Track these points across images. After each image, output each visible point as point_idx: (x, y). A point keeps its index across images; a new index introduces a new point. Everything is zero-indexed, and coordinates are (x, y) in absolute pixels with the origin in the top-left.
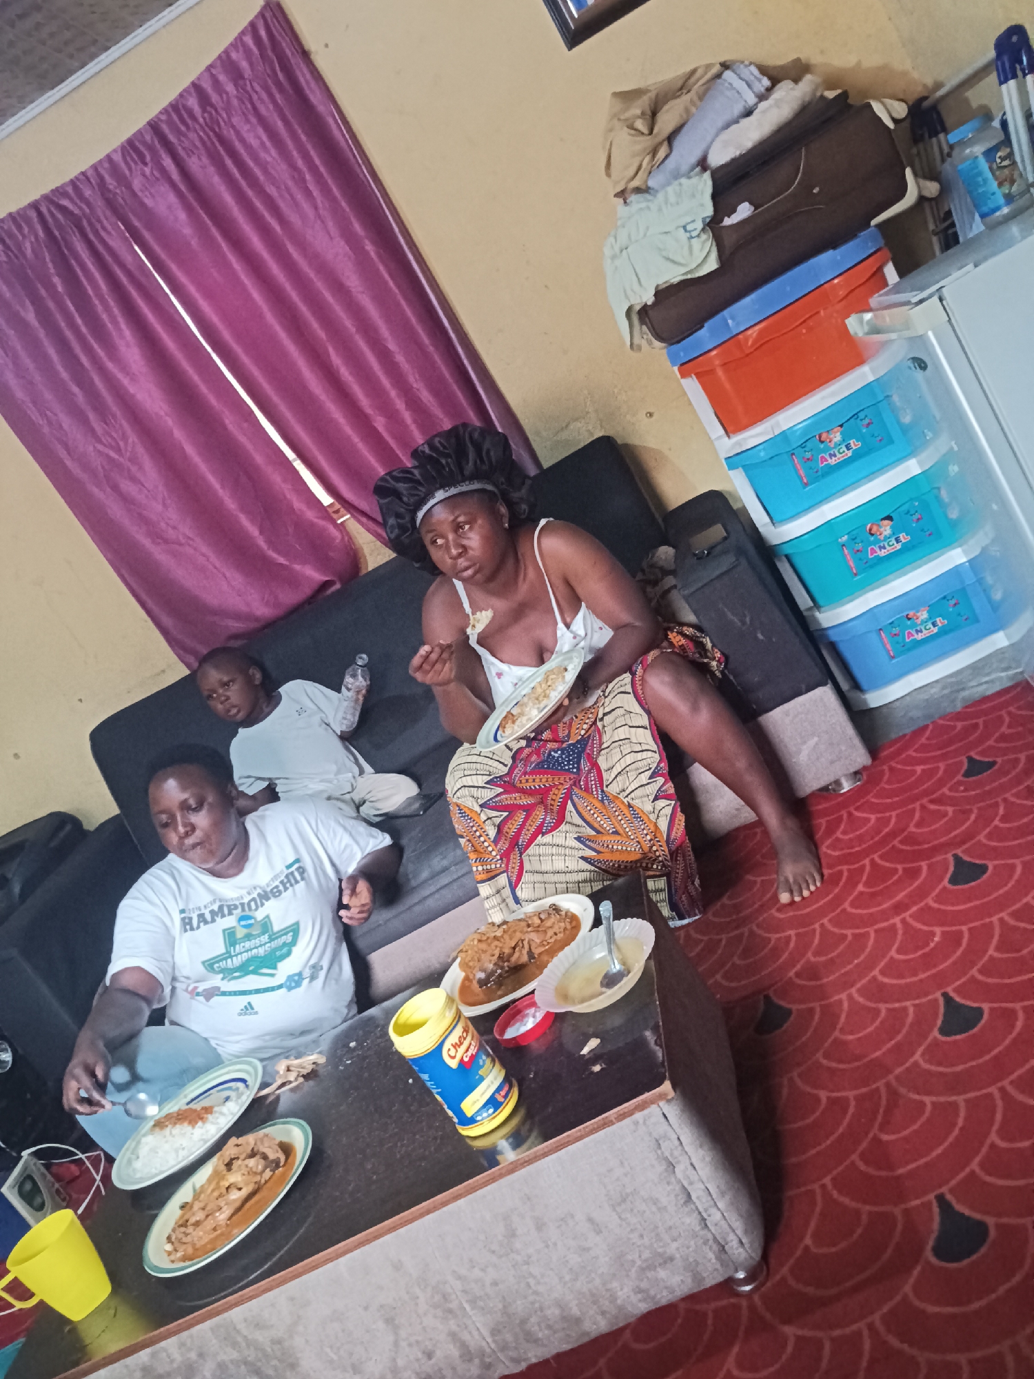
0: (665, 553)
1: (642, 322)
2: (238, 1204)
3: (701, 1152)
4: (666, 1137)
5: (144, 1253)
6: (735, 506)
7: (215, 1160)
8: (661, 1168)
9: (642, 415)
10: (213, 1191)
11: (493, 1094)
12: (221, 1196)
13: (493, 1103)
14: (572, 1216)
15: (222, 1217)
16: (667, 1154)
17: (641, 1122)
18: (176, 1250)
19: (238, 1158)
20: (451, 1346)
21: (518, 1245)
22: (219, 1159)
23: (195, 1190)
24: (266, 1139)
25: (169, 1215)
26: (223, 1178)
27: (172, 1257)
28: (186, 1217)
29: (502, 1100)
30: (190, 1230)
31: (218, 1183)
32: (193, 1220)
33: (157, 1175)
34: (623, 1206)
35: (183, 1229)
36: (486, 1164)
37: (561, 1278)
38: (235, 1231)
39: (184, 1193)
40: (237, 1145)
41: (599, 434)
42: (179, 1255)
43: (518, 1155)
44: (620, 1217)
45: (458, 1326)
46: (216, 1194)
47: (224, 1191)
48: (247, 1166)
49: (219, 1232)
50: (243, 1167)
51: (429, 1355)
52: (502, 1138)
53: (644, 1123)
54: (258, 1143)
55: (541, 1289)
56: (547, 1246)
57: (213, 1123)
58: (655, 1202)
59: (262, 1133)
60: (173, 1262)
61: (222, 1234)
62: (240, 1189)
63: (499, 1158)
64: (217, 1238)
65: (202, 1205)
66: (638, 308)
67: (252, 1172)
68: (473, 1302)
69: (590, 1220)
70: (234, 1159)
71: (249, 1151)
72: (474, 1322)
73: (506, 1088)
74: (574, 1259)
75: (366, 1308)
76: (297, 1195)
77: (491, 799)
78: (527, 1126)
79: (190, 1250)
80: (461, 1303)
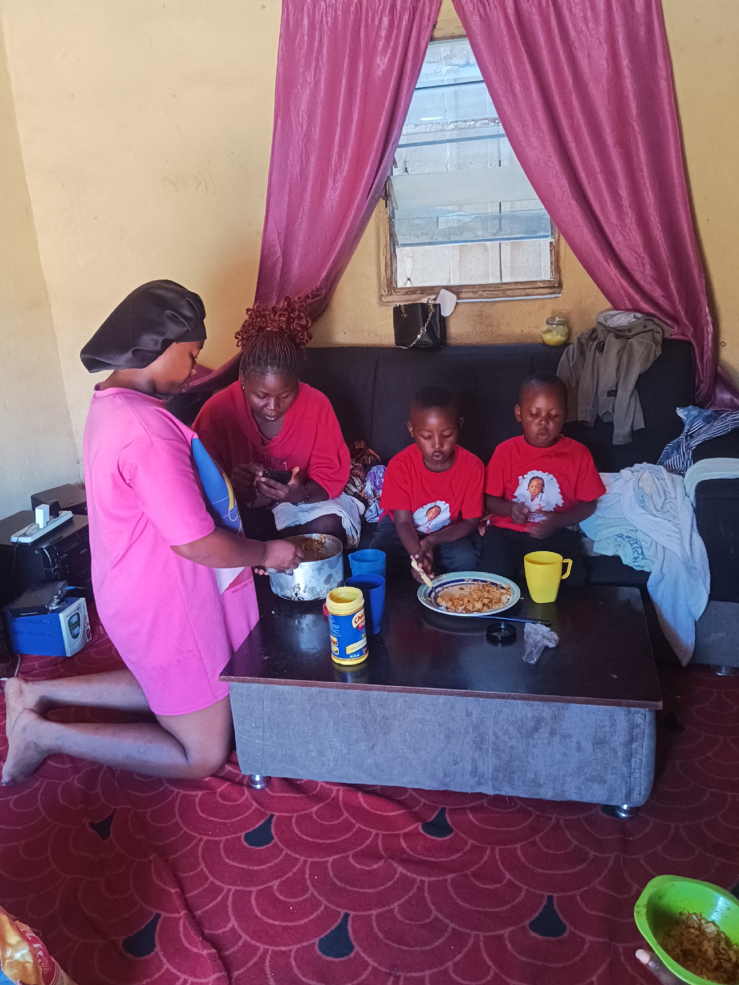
4: (639, 726)
8: (627, 738)
11: (361, 649)
13: (359, 653)
14: (571, 737)
16: (634, 734)
20: (469, 765)
21: (535, 736)
29: (362, 654)
34: (599, 746)
37: (545, 762)
45: (480, 757)
51: (456, 763)
53: (634, 714)
58: (615, 752)
68: (495, 750)
72: (488, 760)
73: (365, 650)
74: (558, 757)
80: (488, 748)
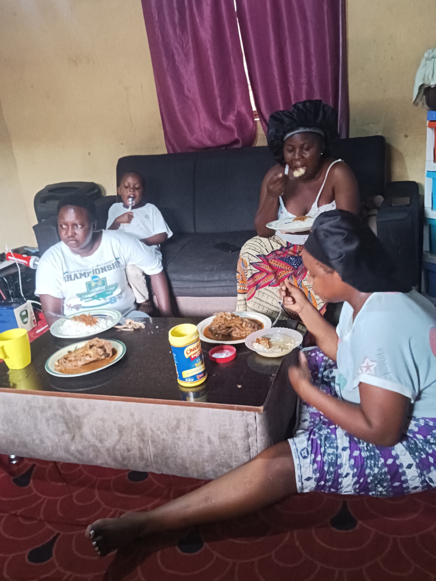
0: (380, 199)
1: (425, 93)
2: (88, 362)
3: (262, 437)
4: (252, 425)
5: (47, 361)
6: (420, 193)
7: (87, 342)
8: (244, 434)
9: (402, 135)
10: (81, 352)
11: (197, 374)
12: (83, 356)
13: (195, 378)
14: (203, 433)
15: (80, 363)
16: (249, 431)
17: (245, 414)
18: (59, 366)
19: (95, 346)
20: (138, 452)
21: (178, 432)
22: (89, 342)
23: (76, 348)
24: (108, 344)
25: (63, 352)
26: (87, 350)
27: (56, 368)
28: (68, 356)
29: (199, 378)
30: (67, 362)
31: (84, 351)
32: (69, 359)
33: (66, 335)
34: (223, 440)
35: (65, 360)
36: (181, 397)
37: (188, 451)
38: (82, 371)
39: (72, 348)
40: (98, 341)
41: (380, 134)
42: (59, 368)
43: (194, 401)
44: (220, 443)
45: (144, 447)
46: (82, 354)
47: (85, 355)
48: (97, 351)
49: (76, 368)
50: (96, 350)
51: (129, 450)
52: (192, 391)
53: (246, 416)
54: (106, 344)
55: (179, 451)
56: (188, 438)
57: (94, 328)
58: (236, 445)
59: (108, 341)
60: (55, 369)
61: (77, 369)
62: (91, 357)
63: (187, 398)
64: (75, 370)
65: (75, 355)
66: (426, 86)
67: (97, 353)
68: (153, 442)
69: (209, 438)
70: (95, 345)
71: (101, 345)
72: (149, 448)
73: (202, 375)
74: (196, 448)
75: (114, 423)
76: (110, 370)
77: (256, 263)
78: (203, 392)
79: (63, 369)
80: (148, 439)
